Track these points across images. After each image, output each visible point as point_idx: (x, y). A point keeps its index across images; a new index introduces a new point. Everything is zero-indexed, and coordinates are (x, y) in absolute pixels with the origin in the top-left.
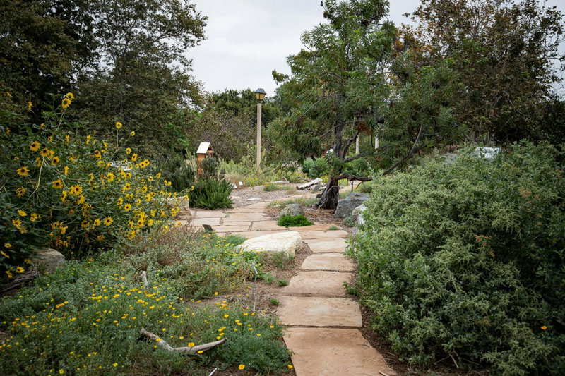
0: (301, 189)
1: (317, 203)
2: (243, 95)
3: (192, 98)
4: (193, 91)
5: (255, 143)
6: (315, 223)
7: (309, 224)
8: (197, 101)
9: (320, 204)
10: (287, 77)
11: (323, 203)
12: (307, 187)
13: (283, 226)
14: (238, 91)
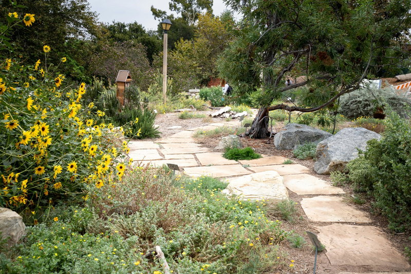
0: (215, 117)
1: (247, 133)
2: (130, 28)
3: (88, 28)
4: (89, 22)
5: (161, 72)
6: (262, 155)
7: (258, 157)
8: (91, 31)
9: (250, 133)
10: (164, 13)
11: (254, 133)
12: (219, 115)
13: (232, 159)
14: (126, 24)
